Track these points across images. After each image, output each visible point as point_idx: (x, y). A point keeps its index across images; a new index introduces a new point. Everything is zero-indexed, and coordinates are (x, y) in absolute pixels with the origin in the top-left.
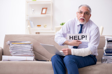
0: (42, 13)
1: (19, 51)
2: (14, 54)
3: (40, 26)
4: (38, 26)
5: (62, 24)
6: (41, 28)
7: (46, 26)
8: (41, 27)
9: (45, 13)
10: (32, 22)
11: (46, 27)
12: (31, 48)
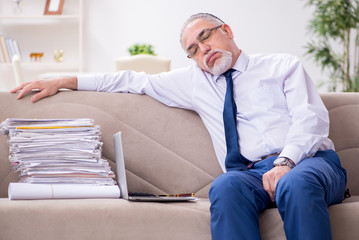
0: (47, 12)
1: (49, 157)
2: (35, 168)
3: (41, 55)
4: (32, 55)
5: (134, 49)
6: (46, 62)
7: (61, 55)
8: (43, 58)
9: (59, 12)
10: (15, 43)
11: (61, 59)
12: (98, 148)
